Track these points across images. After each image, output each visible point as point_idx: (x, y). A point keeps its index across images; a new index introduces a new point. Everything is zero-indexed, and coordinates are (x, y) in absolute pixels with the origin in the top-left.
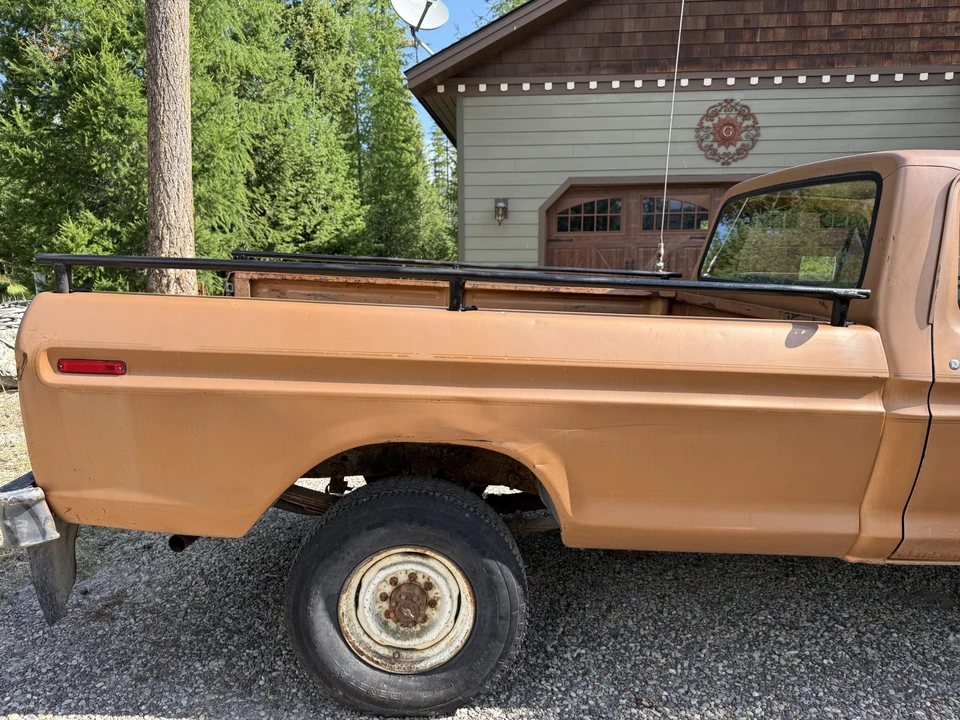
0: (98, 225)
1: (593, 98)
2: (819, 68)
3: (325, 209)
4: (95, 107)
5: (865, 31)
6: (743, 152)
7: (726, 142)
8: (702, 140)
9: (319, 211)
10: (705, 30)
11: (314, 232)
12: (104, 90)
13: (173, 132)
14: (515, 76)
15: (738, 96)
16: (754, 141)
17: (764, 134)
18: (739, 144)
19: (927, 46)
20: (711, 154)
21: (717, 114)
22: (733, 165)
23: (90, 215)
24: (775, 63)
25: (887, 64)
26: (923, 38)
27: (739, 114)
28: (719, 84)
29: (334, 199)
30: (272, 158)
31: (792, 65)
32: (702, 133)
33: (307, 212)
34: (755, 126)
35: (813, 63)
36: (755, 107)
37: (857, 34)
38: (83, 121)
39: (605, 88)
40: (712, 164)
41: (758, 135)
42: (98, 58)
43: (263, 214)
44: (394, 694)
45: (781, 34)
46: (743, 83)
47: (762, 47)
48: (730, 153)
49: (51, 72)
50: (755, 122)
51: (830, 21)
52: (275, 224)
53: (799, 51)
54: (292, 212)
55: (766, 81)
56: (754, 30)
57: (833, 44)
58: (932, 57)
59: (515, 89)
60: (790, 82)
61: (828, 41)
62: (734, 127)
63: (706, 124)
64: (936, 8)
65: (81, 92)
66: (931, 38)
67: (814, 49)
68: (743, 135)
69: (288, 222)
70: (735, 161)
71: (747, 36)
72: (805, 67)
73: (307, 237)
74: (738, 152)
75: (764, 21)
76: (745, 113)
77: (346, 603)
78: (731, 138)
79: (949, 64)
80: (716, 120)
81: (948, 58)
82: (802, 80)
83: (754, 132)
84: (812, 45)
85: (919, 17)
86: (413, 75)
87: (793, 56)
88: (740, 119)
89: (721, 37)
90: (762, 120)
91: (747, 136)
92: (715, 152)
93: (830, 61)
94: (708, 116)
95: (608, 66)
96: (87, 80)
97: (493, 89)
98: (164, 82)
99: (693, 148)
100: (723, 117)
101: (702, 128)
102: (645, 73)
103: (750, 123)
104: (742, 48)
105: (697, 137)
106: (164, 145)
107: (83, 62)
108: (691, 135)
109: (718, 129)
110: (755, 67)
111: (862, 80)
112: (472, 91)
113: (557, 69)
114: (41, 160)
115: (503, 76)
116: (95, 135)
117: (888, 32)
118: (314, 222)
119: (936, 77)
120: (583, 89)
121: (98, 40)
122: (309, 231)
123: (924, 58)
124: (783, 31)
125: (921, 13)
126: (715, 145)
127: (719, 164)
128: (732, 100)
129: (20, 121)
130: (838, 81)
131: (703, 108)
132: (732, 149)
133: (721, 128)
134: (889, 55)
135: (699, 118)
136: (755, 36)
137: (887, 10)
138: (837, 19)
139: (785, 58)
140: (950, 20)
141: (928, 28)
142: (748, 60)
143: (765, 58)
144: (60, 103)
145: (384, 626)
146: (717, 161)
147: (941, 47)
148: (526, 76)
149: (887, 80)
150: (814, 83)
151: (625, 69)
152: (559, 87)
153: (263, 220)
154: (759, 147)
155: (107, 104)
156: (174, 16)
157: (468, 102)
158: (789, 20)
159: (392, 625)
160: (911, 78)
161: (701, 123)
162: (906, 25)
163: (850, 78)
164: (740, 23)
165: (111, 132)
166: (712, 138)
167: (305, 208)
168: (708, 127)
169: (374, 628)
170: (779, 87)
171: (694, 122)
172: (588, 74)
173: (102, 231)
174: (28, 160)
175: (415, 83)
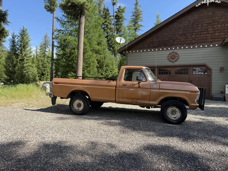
0: (73, 74)
1: (149, 52)
2: (190, 45)
3: (111, 72)
4: (74, 57)
5: (199, 38)
6: (176, 61)
7: (173, 59)
8: (168, 59)
9: (110, 72)
10: (169, 40)
11: (108, 75)
12: (75, 55)
13: (80, 62)
14: (136, 50)
15: (175, 51)
16: (178, 59)
17: (180, 57)
18: (175, 59)
19: (212, 40)
20: (170, 61)
21: (171, 54)
22: (174, 63)
23: (72, 73)
24: (182, 45)
25: (204, 44)
26: (211, 39)
27: (175, 54)
28: (171, 49)
29: (112, 70)
30: (102, 63)
31: (185, 45)
32: (168, 58)
33: (108, 72)
34: (178, 56)
35: (189, 45)
36: (178, 53)
37: (197, 39)
38: (72, 60)
39: (151, 51)
40: (171, 63)
41: (179, 57)
42: (75, 50)
43: (100, 73)
44: (77, 112)
45: (183, 40)
46: (176, 48)
47: (179, 42)
48: (174, 61)
49: (69, 52)
50: (178, 55)
51: (192, 37)
52: (102, 74)
53: (186, 42)
54: (105, 72)
55: (180, 48)
56: (178, 39)
57: (193, 41)
58: (213, 42)
59: (136, 52)
60: (185, 48)
61: (192, 40)
62: (174, 56)
63: (169, 56)
64: (213, 33)
65: (72, 55)
66: (212, 39)
67: (189, 42)
68: (176, 58)
69: (104, 74)
70: (175, 62)
71: (176, 40)
72: (187, 45)
73: (107, 76)
74: (175, 61)
75: (179, 38)
76: (176, 54)
77: (74, 104)
78: (174, 58)
79: (217, 43)
80: (171, 55)
81: (216, 42)
82: (187, 47)
83: (178, 57)
84: (189, 41)
85: (210, 35)
86: (119, 51)
87: (185, 43)
88: (175, 55)
89: (172, 41)
90: (180, 55)
91: (177, 58)
92: (171, 61)
93: (192, 44)
94: (170, 55)
95: (152, 47)
96: (73, 53)
97: (132, 52)
98: (79, 55)
99: (167, 60)
100: (172, 54)
101: (168, 57)
102: (158, 48)
103: (177, 55)
104: (176, 42)
105: (167, 58)
106: (79, 63)
107: (73, 51)
108: (166, 58)
109: (171, 57)
110: (178, 46)
111: (199, 47)
112: (129, 52)
113: (143, 48)
114: (66, 65)
115: (134, 50)
116: (74, 62)
117: (204, 38)
118: (109, 74)
119: (214, 46)
120: (147, 51)
121: (75, 48)
122: (107, 75)
123: (211, 42)
124: (183, 39)
125: (210, 34)
126: (171, 60)
127: (172, 63)
128: (174, 52)
129: (64, 60)
130: (194, 47)
131: (169, 53)
132: (174, 60)
133: (172, 56)
134: (204, 42)
135: (168, 55)
136: (178, 40)
137: (203, 34)
138: (193, 36)
139: (183, 44)
140: (216, 35)
141: (212, 37)
142: (177, 44)
143: (180, 44)
144: (69, 57)
145: (77, 107)
146: (172, 62)
147: (215, 40)
148: (138, 50)
149: (204, 46)
150: (189, 48)
151: (154, 47)
152: (143, 51)
153: (100, 74)
154: (179, 60)
155: (75, 57)
156: (81, 47)
157: (128, 54)
158: (184, 37)
159: (78, 107)
160: (209, 46)
161: (168, 56)
162: (207, 37)
163: (196, 47)
164: (175, 38)
165: (76, 61)
166: (170, 58)
167: (107, 72)
168: (170, 57)
169: (76, 107)
170: (183, 49)
171: (167, 56)
172: (148, 48)
173: (74, 75)
174: (65, 65)
175: (119, 52)
